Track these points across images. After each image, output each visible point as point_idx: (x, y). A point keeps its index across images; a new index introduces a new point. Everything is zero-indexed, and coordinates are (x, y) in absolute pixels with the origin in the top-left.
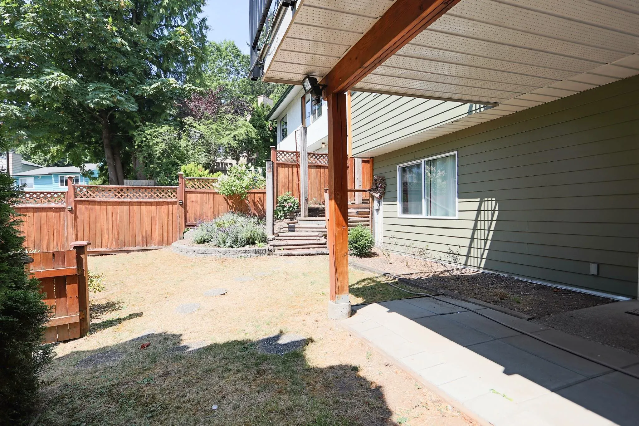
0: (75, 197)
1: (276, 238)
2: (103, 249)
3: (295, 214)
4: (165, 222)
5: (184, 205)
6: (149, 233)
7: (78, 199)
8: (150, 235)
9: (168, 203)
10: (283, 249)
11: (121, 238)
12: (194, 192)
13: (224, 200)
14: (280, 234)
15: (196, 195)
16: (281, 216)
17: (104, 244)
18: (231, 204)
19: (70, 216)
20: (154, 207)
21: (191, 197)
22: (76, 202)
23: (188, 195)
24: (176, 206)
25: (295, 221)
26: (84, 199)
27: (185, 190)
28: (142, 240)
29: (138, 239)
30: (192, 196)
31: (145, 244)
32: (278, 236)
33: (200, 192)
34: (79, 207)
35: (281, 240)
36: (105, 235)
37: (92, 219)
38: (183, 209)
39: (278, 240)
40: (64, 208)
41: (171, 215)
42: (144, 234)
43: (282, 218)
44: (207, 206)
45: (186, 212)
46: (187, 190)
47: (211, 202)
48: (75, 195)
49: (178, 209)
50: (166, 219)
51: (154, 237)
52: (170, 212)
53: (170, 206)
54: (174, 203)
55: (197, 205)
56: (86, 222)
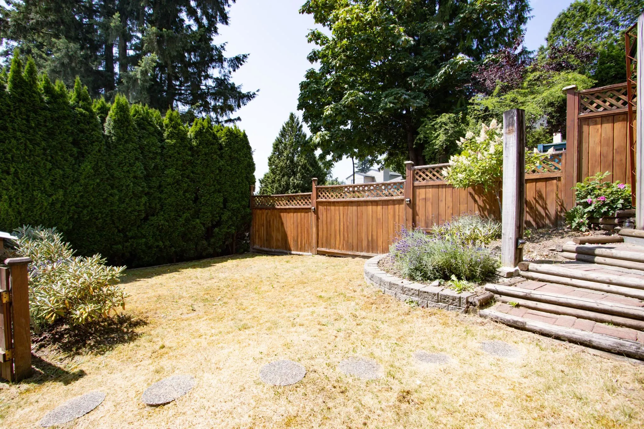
0: (317, 198)
1: (522, 273)
2: (336, 251)
3: (616, 221)
4: (391, 226)
5: (412, 204)
6: (375, 237)
7: (320, 200)
8: (375, 241)
9: (394, 202)
10: (518, 306)
11: (350, 241)
12: (425, 187)
13: (469, 196)
14: (532, 266)
15: (427, 190)
16: (580, 225)
17: (337, 246)
18: (481, 203)
19: (314, 216)
20: (379, 208)
21: (421, 193)
22: (318, 203)
23: (418, 190)
24: (403, 206)
25: (615, 236)
26: (324, 200)
27: (413, 184)
28: (368, 245)
29: (365, 243)
30: (422, 191)
31: (371, 249)
32: (528, 270)
33: (433, 186)
34: (320, 207)
35: (533, 279)
36: (338, 236)
37: (329, 220)
38: (411, 211)
39: (528, 278)
40: (310, 209)
41: (397, 217)
42: (370, 239)
43: (584, 229)
44: (442, 205)
45: (414, 214)
46: (416, 183)
47: (449, 199)
48: (317, 196)
49: (406, 209)
50: (392, 222)
51: (380, 243)
52: (397, 213)
53: (397, 206)
54: (400, 202)
55: (429, 204)
56: (324, 222)
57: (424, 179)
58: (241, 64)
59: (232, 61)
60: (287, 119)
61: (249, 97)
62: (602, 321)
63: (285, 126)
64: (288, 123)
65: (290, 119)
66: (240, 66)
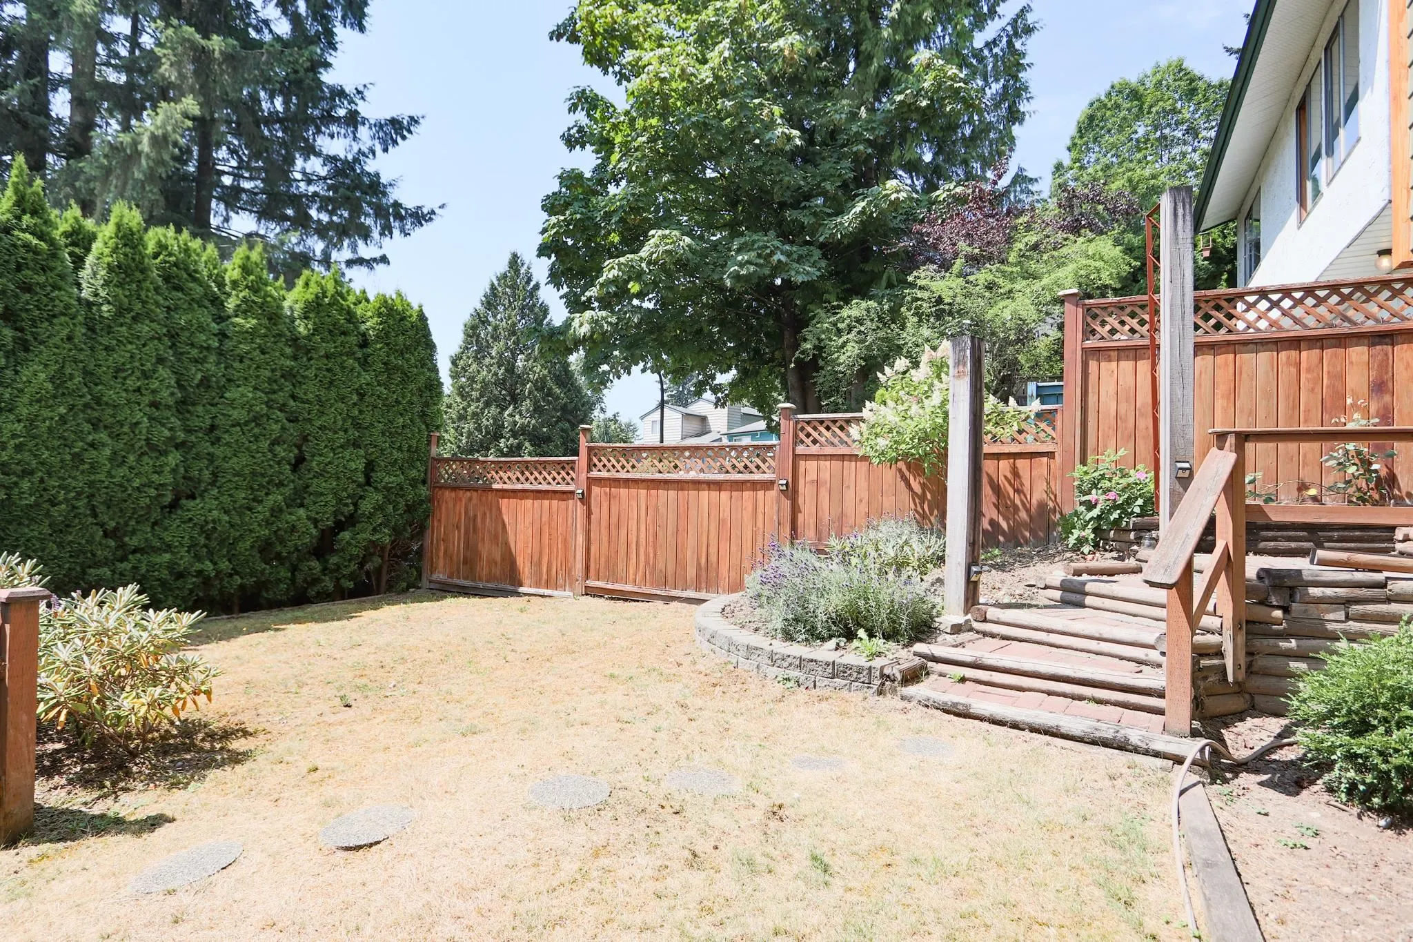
0: (589, 470)
1: (976, 625)
2: (628, 588)
3: (1132, 535)
4: (748, 535)
5: (791, 492)
6: (713, 559)
7: (595, 474)
8: (715, 565)
9: (755, 485)
10: (963, 680)
11: (661, 565)
12: (817, 457)
13: (899, 479)
14: (992, 613)
15: (821, 463)
16: (1081, 541)
17: (631, 577)
19: (580, 509)
20: (725, 495)
21: (809, 469)
22: (592, 481)
23: (802, 463)
24: (772, 494)
25: (1131, 563)
26: (604, 474)
27: (794, 450)
28: (698, 576)
29: (692, 572)
30: (812, 464)
31: (704, 585)
32: (985, 620)
33: (832, 457)
34: (596, 490)
35: (993, 636)
36: (634, 556)
37: (614, 520)
38: (788, 503)
39: (985, 634)
40: (572, 492)
41: (760, 517)
42: (703, 561)
43: (1086, 549)
44: (849, 495)
45: (795, 510)
46: (800, 449)
47: (863, 484)
48: (589, 465)
49: (778, 502)
50: (750, 527)
51: (724, 571)
52: (760, 510)
53: (760, 493)
54: (768, 485)
55: (824, 493)
56: (604, 523)
57: (815, 442)
58: (404, 138)
59: (381, 126)
60: (503, 267)
61: (420, 217)
62: (1081, 698)
63: (496, 283)
64: (505, 276)
65: (511, 267)
66: (399, 139)
